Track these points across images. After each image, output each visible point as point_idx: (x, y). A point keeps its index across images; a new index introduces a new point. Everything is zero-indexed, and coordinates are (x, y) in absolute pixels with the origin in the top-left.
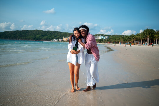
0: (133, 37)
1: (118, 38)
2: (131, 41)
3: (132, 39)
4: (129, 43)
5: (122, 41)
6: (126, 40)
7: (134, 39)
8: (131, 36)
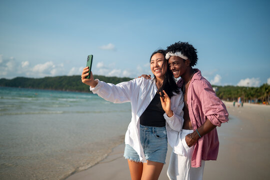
0: (266, 89)
1: (236, 92)
2: (261, 98)
3: (264, 94)
4: (257, 100)
5: (242, 96)
6: (252, 96)
7: (267, 93)
8: (261, 87)
